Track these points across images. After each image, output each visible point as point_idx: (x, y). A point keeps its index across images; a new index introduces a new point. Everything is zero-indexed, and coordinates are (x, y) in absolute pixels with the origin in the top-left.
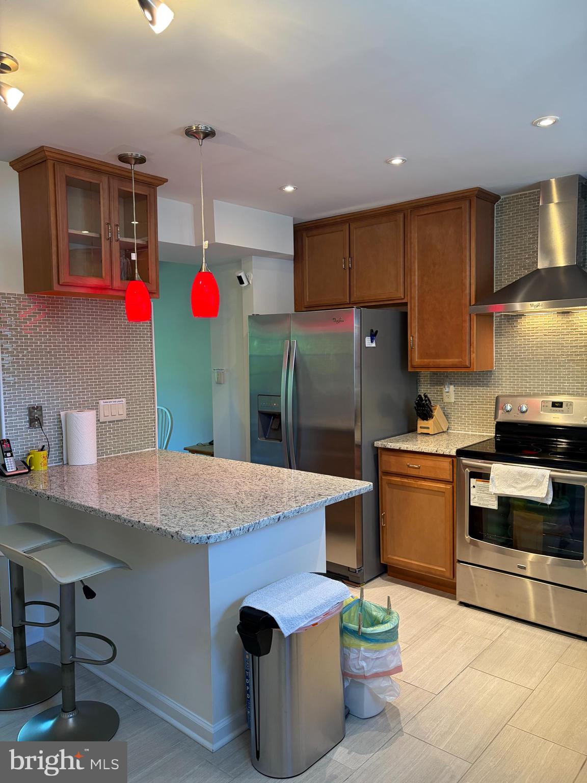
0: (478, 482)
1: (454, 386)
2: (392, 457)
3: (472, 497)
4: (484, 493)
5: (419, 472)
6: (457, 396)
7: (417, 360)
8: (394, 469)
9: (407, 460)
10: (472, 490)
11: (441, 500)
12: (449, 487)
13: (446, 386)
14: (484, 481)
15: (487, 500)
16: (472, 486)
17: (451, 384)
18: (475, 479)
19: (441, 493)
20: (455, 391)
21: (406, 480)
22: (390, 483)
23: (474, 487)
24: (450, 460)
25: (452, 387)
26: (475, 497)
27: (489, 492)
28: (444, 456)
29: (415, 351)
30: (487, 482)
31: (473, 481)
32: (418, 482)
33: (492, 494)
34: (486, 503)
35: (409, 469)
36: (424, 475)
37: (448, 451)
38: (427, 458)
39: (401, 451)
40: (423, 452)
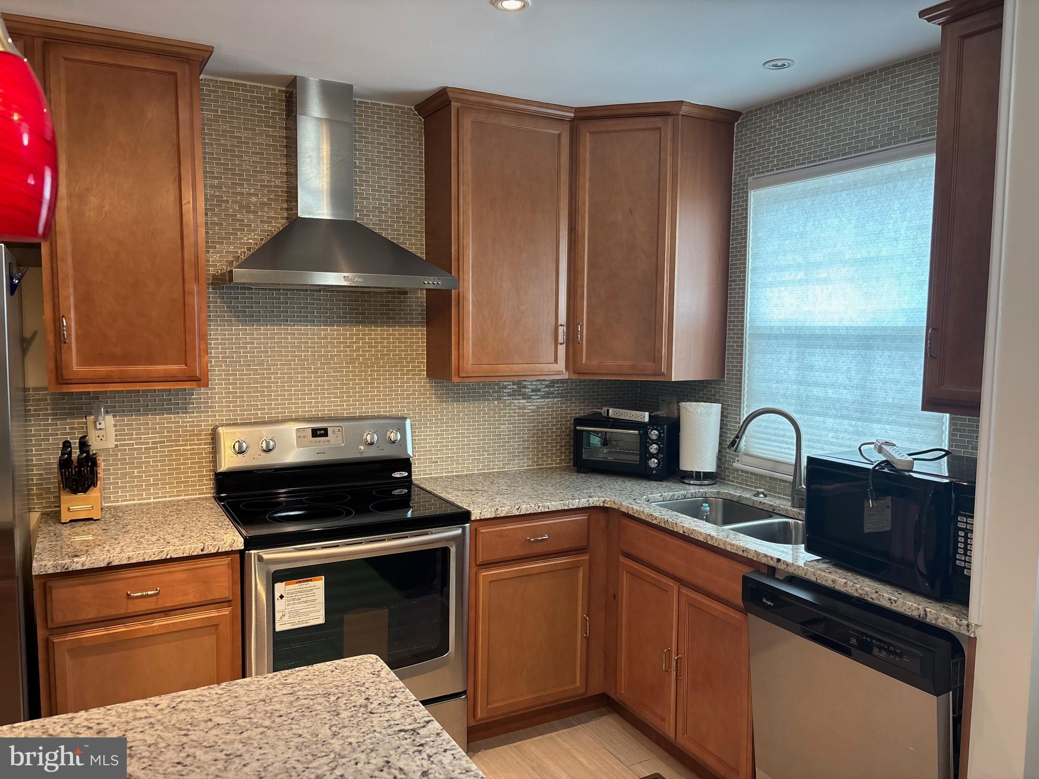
0: (289, 587)
1: (114, 416)
2: (81, 588)
3: (278, 616)
4: (300, 603)
5: (157, 603)
6: (120, 435)
7: (75, 368)
8: (91, 615)
9: (120, 584)
10: (279, 604)
11: (209, 641)
12: (226, 612)
13: (100, 418)
14: (299, 582)
15: (307, 614)
16: (277, 595)
17: (107, 412)
18: (284, 583)
19: (212, 626)
20: (115, 426)
21: (121, 629)
22: (80, 650)
23: (282, 597)
24: (226, 560)
26: (284, 615)
27: (309, 599)
28: (217, 554)
29: (70, 348)
30: (306, 581)
31: (280, 588)
32: (153, 622)
33: (314, 600)
34: (304, 618)
35: (130, 601)
36: (169, 604)
37: (227, 545)
38: (174, 569)
39: (110, 568)
40: (171, 558)
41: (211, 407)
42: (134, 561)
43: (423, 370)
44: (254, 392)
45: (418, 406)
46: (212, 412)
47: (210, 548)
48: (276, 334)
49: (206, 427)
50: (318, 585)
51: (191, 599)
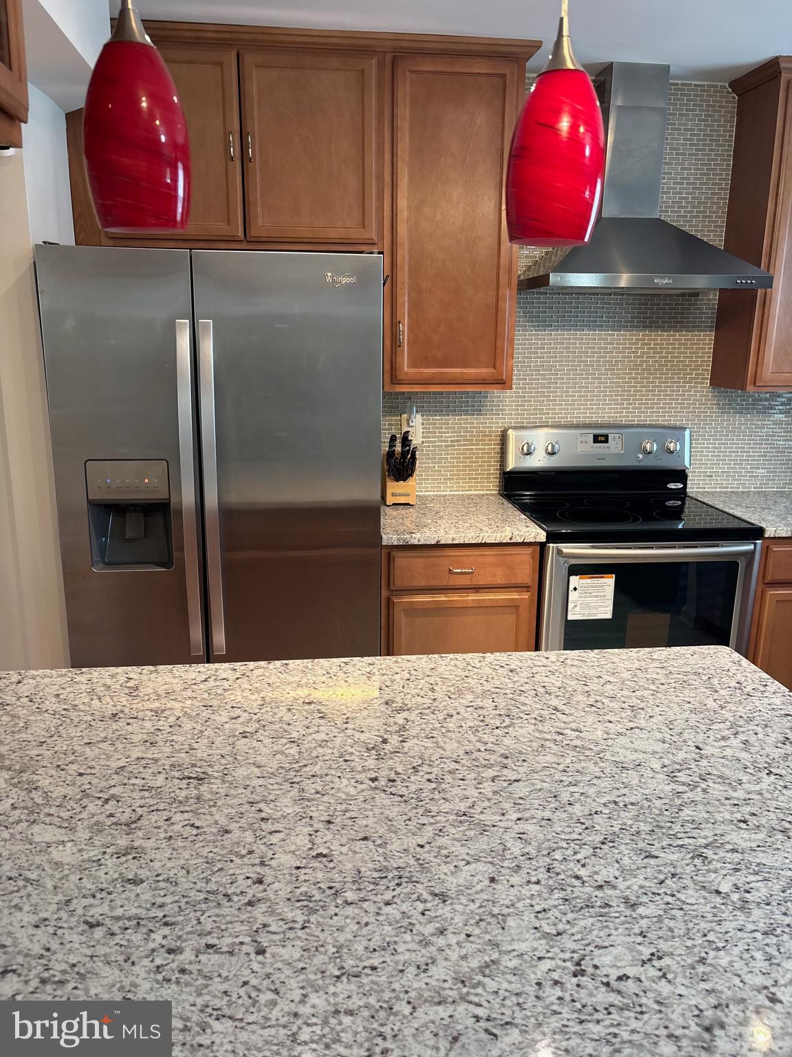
0: (582, 581)
1: (422, 415)
2: (415, 560)
3: (570, 606)
4: (591, 597)
5: (471, 580)
6: (427, 433)
7: (406, 369)
8: (422, 583)
9: (444, 560)
10: (573, 596)
11: (510, 619)
12: (526, 596)
13: (413, 417)
14: (592, 577)
15: (596, 607)
16: (571, 587)
17: (417, 412)
18: (578, 577)
19: (514, 606)
20: (423, 424)
21: (442, 598)
22: (413, 611)
23: (575, 589)
24: (529, 550)
25: (419, 416)
26: (576, 606)
27: (599, 594)
28: (523, 544)
29: (403, 351)
30: (598, 577)
31: (574, 581)
32: (467, 596)
33: (604, 596)
34: (593, 611)
35: (451, 576)
36: (481, 581)
37: (532, 536)
38: (486, 553)
39: (438, 546)
40: (485, 543)
41: (501, 410)
42: (456, 542)
43: (707, 379)
44: (541, 397)
45: (697, 416)
46: (502, 414)
47: (518, 537)
48: (565, 339)
49: (497, 428)
50: (609, 582)
51: (500, 580)
